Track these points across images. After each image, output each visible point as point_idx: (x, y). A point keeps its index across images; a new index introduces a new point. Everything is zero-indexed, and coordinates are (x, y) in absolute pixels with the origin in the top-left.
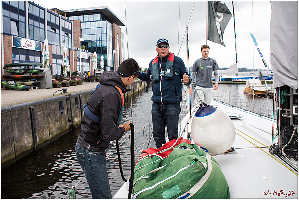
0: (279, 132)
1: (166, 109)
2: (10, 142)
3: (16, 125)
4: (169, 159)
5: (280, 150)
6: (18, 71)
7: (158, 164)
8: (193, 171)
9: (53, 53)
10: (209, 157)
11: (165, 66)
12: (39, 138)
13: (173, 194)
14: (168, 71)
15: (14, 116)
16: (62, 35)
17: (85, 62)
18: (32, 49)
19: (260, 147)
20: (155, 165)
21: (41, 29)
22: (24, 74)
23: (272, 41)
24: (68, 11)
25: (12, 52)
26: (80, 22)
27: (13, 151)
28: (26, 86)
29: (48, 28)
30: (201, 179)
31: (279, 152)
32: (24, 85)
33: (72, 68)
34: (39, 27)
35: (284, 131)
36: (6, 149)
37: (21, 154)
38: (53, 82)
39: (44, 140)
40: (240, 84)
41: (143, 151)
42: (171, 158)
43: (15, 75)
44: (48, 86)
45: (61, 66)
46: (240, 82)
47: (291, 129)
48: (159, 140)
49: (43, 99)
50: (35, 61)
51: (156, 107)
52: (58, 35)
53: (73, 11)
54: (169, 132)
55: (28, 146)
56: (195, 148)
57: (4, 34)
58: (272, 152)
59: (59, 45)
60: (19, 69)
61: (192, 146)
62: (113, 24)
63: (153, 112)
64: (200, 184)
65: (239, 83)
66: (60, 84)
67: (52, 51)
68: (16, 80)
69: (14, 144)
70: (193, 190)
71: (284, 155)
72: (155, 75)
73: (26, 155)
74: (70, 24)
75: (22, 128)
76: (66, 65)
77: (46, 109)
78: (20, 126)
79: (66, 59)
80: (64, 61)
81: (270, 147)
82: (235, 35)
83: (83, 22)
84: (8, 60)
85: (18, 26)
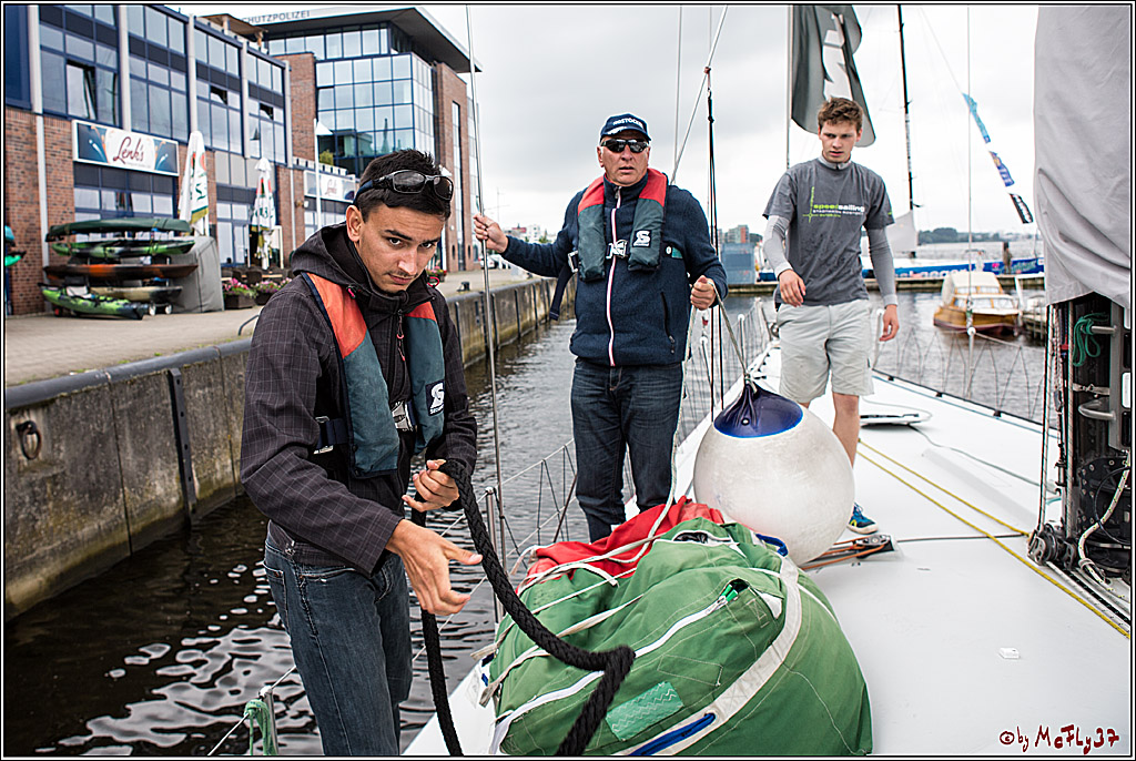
0: (1065, 478)
1: (630, 390)
2: (113, 488)
3: (127, 431)
4: (638, 581)
5: (1072, 547)
6: (99, 250)
7: (593, 601)
8: (729, 626)
9: (218, 181)
10: (793, 574)
11: (629, 218)
12: (199, 479)
13: (650, 718)
14: (643, 238)
15: (123, 403)
16: (251, 115)
17: (335, 212)
18: (143, 166)
19: (992, 534)
20: (582, 605)
21: (173, 93)
22: (122, 260)
23: (1040, 119)
24: (266, 18)
25: (75, 178)
26: (311, 60)
27: (120, 517)
28: (132, 302)
29: (199, 88)
30: (759, 657)
31: (1067, 555)
32: (126, 301)
33: (286, 238)
34: (167, 84)
35: (1088, 470)
36: (99, 512)
37: (146, 530)
38: (224, 287)
39: (216, 488)
40: (924, 290)
41: (537, 552)
42: (644, 576)
43: (89, 265)
44: (207, 303)
45: (247, 229)
46: (924, 282)
47: (1112, 463)
48: (601, 509)
49: (209, 347)
50: (155, 211)
51: (589, 379)
52: (235, 113)
53: (286, 20)
54: (641, 478)
55: (166, 503)
56: (739, 537)
57: (46, 113)
58: (1040, 554)
59: (240, 151)
60: (102, 242)
61: (727, 530)
62: (438, 65)
63: (577, 398)
64: (754, 679)
65: (920, 286)
66: (251, 293)
67: (214, 174)
68: (93, 281)
69: (124, 496)
70: (728, 701)
71: (1085, 567)
72: (588, 253)
73: (160, 535)
74: (280, 70)
75: (148, 442)
76: (268, 225)
77: (219, 380)
78: (140, 435)
79: (265, 202)
80: (261, 210)
81: (1031, 535)
82: (907, 104)
83: (321, 62)
84: (61, 208)
85: (92, 86)
